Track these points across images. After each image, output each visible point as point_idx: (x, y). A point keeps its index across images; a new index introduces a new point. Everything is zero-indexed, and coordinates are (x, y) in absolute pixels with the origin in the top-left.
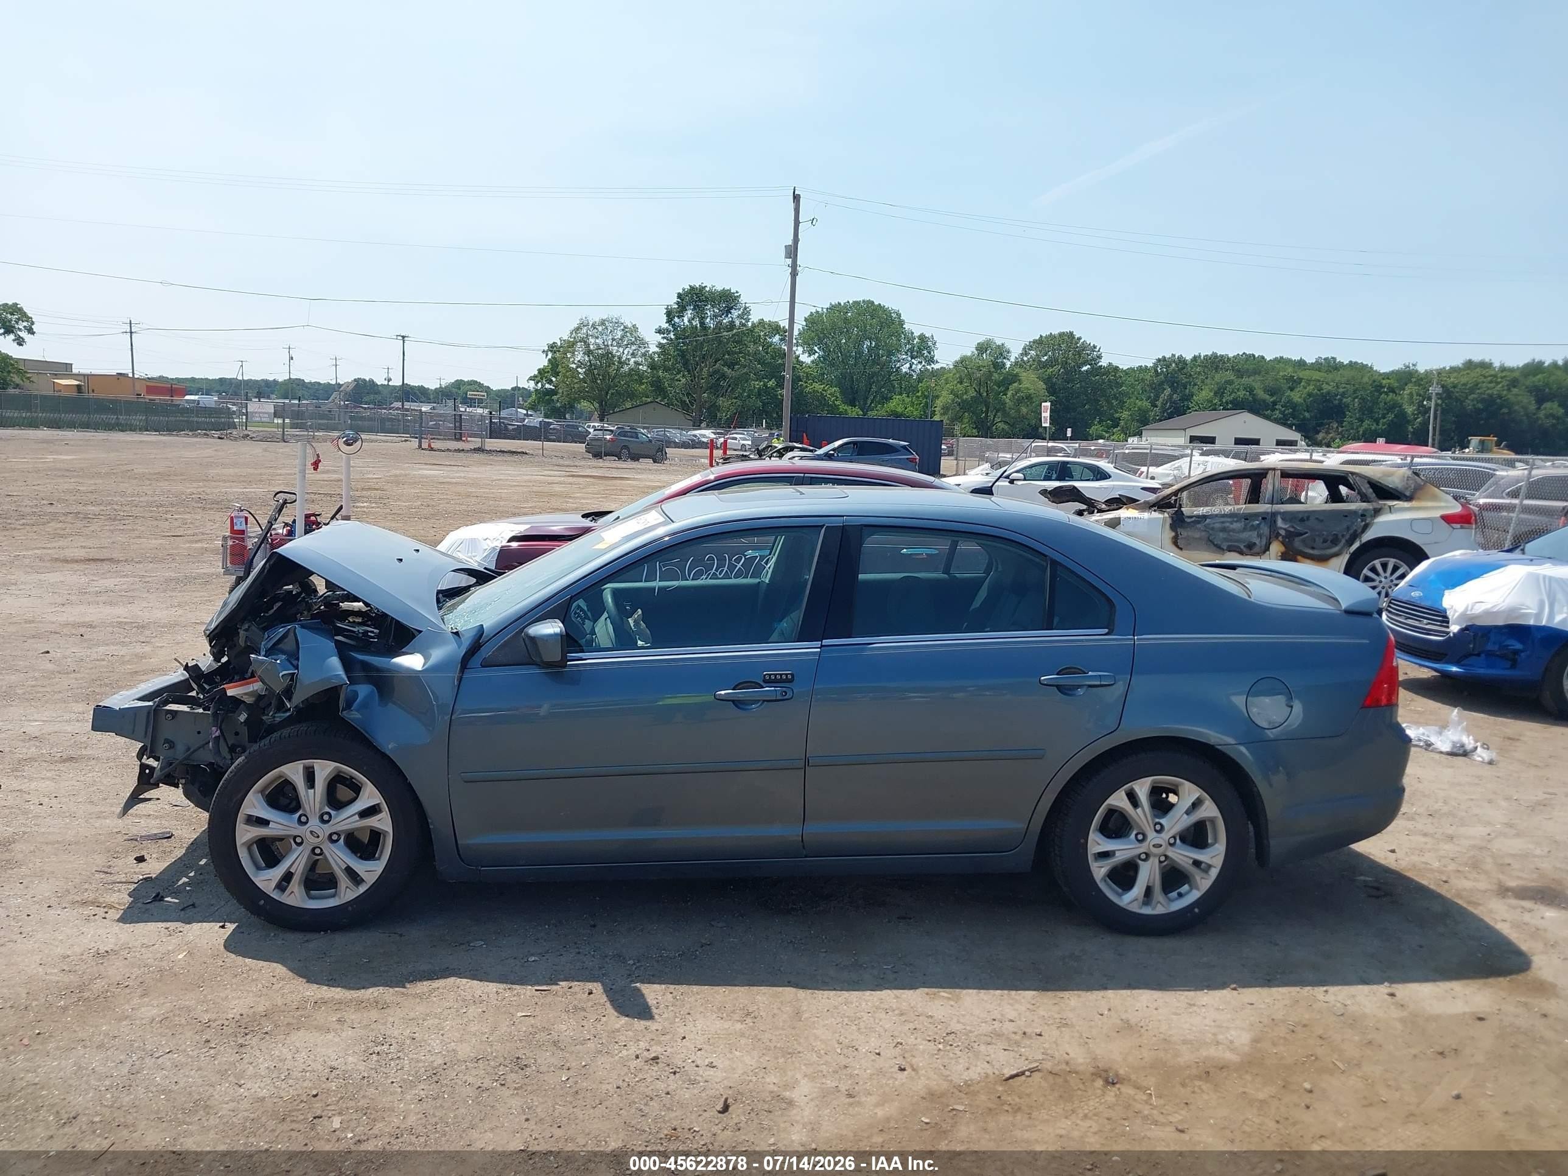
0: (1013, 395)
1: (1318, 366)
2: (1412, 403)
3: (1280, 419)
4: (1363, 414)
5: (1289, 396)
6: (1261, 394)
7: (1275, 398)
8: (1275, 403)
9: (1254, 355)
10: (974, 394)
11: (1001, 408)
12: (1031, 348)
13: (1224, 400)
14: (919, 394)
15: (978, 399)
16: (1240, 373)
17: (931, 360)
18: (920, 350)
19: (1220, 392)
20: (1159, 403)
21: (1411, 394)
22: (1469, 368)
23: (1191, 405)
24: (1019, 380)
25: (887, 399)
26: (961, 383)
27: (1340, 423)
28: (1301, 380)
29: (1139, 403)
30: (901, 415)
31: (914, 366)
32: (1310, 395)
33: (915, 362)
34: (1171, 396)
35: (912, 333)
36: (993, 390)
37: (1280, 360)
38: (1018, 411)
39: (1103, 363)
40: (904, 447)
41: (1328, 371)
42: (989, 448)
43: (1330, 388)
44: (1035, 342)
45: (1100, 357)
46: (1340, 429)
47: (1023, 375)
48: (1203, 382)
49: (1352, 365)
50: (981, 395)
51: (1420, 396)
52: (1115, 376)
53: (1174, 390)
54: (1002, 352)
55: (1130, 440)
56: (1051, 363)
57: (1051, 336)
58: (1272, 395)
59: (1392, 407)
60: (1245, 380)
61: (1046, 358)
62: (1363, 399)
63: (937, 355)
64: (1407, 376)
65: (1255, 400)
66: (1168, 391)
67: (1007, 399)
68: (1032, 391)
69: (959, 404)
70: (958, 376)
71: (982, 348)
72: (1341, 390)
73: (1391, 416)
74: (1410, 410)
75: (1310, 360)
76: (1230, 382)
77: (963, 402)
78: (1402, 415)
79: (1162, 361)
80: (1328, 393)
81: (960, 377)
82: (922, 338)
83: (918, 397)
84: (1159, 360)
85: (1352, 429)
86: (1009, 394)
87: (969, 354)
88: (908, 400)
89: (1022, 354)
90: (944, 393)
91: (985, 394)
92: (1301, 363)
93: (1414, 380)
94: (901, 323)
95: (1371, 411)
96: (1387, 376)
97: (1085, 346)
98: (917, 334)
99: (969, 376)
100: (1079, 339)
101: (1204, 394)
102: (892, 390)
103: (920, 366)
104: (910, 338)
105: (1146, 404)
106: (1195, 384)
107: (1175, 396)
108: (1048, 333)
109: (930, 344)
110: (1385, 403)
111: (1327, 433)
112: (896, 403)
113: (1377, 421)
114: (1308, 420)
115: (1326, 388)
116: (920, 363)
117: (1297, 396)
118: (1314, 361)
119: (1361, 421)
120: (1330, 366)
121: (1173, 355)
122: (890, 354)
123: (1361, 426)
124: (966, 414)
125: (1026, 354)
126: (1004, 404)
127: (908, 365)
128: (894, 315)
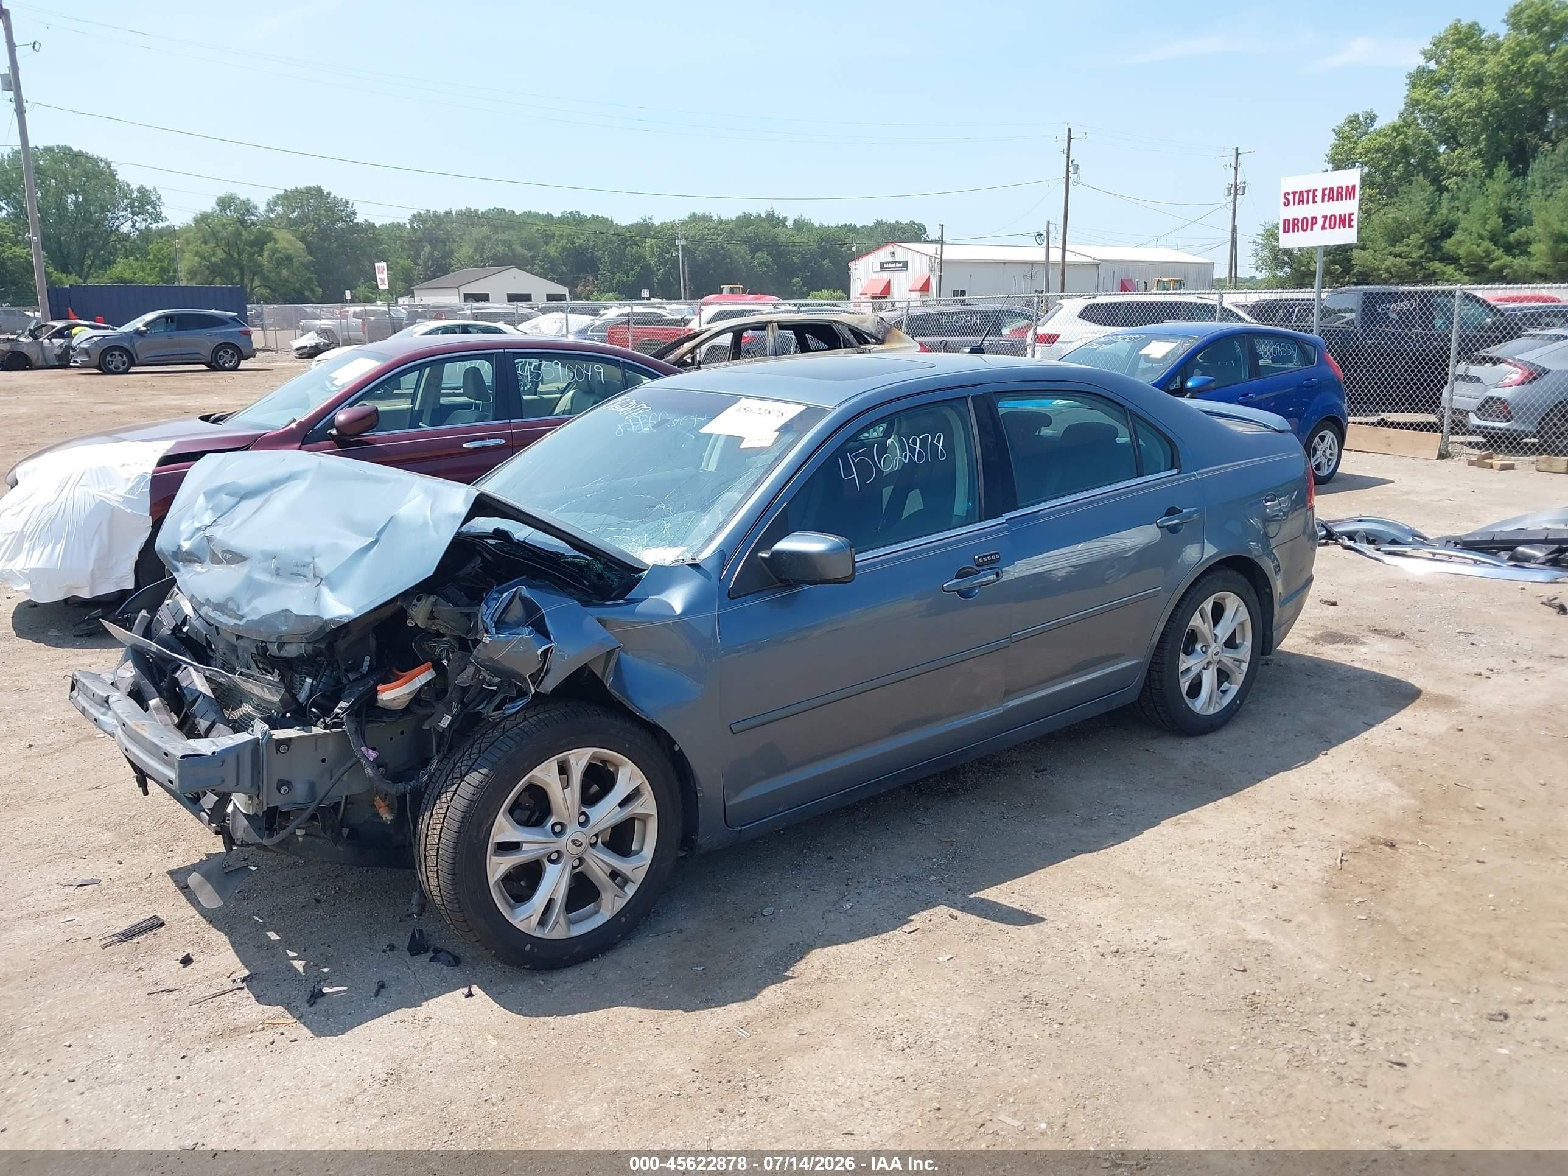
0: (271, 257)
1: (563, 220)
2: (653, 255)
3: (541, 273)
4: (614, 267)
5: (545, 251)
6: (520, 250)
7: (532, 253)
8: (533, 258)
9: (504, 210)
10: (224, 256)
11: (257, 270)
12: (276, 204)
13: (485, 256)
14: (151, 257)
15: (229, 261)
16: (495, 228)
17: (158, 218)
18: (142, 206)
19: (479, 246)
20: (420, 262)
21: (651, 247)
22: (694, 221)
23: (453, 262)
24: (274, 239)
25: (108, 263)
26: (205, 243)
27: (596, 277)
28: (553, 236)
29: (401, 262)
30: (131, 282)
31: (137, 225)
32: (564, 249)
33: (139, 220)
34: (431, 254)
35: (129, 186)
36: (244, 250)
37: (529, 214)
38: (278, 274)
39: (359, 219)
40: (233, 318)
41: (577, 225)
42: (306, 316)
43: (581, 241)
44: (278, 197)
45: (354, 213)
46: (596, 282)
47: (277, 234)
48: (461, 238)
49: (595, 219)
50: (232, 256)
51: (659, 247)
52: (373, 234)
53: (434, 248)
54: (247, 208)
55: (400, 301)
56: (303, 220)
57: (297, 192)
58: (529, 250)
59: (639, 259)
60: (501, 236)
61: (295, 214)
62: (612, 252)
63: (165, 211)
64: (645, 230)
65: (514, 255)
66: (428, 249)
67: (264, 259)
68: (290, 252)
69: (208, 268)
70: (200, 235)
71: (225, 203)
72: (591, 244)
73: (637, 268)
74: (653, 261)
75: (557, 214)
76: (488, 238)
77: (212, 264)
78: (647, 267)
79: (417, 217)
80: (581, 246)
81: (204, 236)
82: (142, 190)
83: (149, 260)
84: (414, 216)
85: (606, 281)
86: (266, 254)
87: (210, 210)
88: (136, 264)
89: (267, 211)
90: (187, 255)
91: (236, 256)
92: (549, 217)
93: (652, 233)
94: (113, 175)
95: (620, 265)
96: (629, 228)
97: (336, 202)
98: (134, 187)
99: (214, 234)
100: (329, 194)
101: (465, 251)
102: (114, 252)
103: (144, 224)
104: (126, 192)
105: (408, 263)
106: (454, 241)
107: (436, 253)
108: (294, 188)
109: (153, 198)
110: (632, 256)
111: (585, 286)
112: (122, 268)
113: (627, 273)
114: (566, 274)
115: (578, 242)
116: (146, 220)
117: (552, 250)
118: (560, 215)
119: (614, 274)
120: (575, 220)
121: (428, 211)
122: (104, 209)
123: (613, 278)
124: (218, 279)
125: (273, 211)
126: (260, 266)
127: (130, 223)
128: (103, 165)
